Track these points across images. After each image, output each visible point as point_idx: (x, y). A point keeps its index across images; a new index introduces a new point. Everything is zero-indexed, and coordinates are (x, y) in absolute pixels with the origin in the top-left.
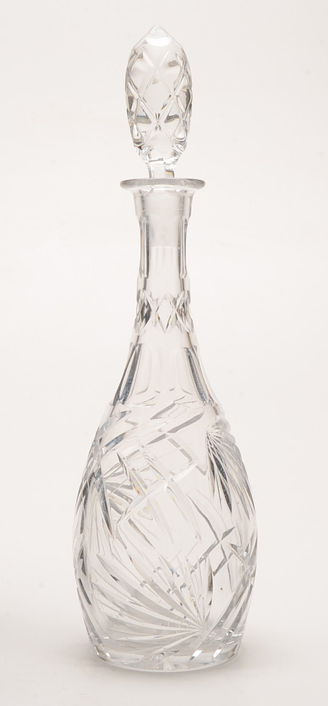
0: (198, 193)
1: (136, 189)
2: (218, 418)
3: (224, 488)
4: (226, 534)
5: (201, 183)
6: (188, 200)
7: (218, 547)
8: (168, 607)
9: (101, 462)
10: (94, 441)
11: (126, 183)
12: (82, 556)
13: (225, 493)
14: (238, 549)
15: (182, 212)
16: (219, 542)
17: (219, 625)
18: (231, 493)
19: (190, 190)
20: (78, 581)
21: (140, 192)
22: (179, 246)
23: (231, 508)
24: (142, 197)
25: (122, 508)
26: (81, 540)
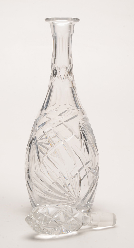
0: (77, 24)
1: (51, 22)
2: (84, 116)
3: (86, 144)
4: (87, 163)
5: (78, 20)
6: (72, 27)
7: (84, 169)
8: (63, 192)
9: (36, 133)
10: (34, 125)
11: (47, 20)
12: (28, 172)
13: (86, 146)
14: (92, 169)
15: (70, 32)
16: (84, 166)
17: (83, 200)
18: (89, 146)
19: (74, 22)
20: (27, 182)
21: (53, 23)
22: (69, 45)
23: (88, 153)
24: (54, 25)
25: (45, 153)
26: (28, 165)
